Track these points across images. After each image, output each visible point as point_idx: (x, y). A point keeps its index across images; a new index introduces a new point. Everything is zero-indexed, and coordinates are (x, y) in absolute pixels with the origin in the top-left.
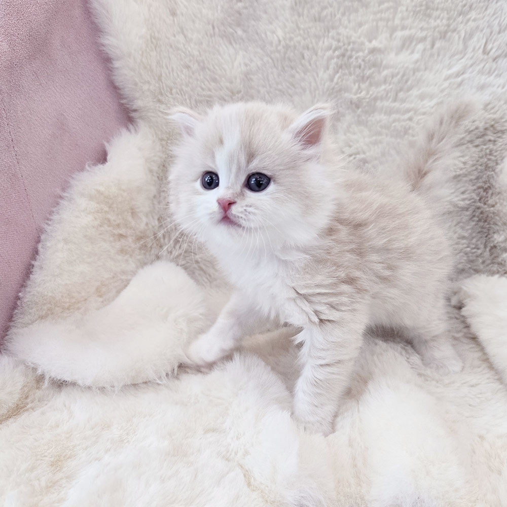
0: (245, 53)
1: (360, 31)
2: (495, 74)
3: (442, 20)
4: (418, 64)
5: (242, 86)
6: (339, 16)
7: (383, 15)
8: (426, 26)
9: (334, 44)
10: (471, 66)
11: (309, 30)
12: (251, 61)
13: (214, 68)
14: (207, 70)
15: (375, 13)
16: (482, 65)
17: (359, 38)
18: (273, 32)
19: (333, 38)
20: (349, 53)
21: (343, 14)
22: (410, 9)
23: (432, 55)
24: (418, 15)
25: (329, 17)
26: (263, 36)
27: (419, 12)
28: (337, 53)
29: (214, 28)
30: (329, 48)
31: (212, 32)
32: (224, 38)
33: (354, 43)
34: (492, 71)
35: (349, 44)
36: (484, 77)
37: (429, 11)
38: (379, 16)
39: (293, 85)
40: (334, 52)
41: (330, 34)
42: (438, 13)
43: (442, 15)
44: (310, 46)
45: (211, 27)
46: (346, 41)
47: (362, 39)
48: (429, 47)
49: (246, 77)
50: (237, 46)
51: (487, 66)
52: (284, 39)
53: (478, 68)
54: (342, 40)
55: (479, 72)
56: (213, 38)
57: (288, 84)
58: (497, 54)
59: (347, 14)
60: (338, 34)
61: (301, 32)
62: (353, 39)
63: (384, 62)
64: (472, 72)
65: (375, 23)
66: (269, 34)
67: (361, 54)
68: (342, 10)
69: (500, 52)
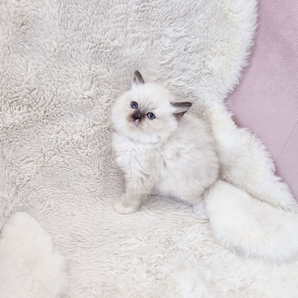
0: (33, 60)
1: (106, 35)
2: (191, 62)
3: (157, 27)
4: (145, 54)
5: (35, 84)
6: (90, 25)
7: (120, 23)
8: (148, 30)
9: (91, 45)
10: (177, 56)
11: (73, 38)
12: (39, 65)
13: (15, 76)
14: (11, 80)
15: (114, 23)
16: (183, 57)
17: (106, 39)
18: (50, 44)
19: (89, 41)
20: (101, 50)
21: (93, 24)
22: (136, 19)
23: (152, 49)
24: (142, 23)
25: (84, 27)
26: (43, 47)
27: (143, 21)
28: (93, 50)
29: (9, 48)
30: (88, 48)
31: (8, 51)
32: (17, 53)
33: (103, 43)
34: (189, 61)
35: (100, 44)
36: (185, 64)
37: (148, 20)
38: (117, 24)
39: (68, 76)
40: (91, 50)
41: (87, 38)
42: (154, 22)
43: (157, 24)
44: (76, 48)
45: (7, 48)
46: (98, 43)
47: (108, 40)
48: (150, 44)
49: (37, 77)
50: (27, 57)
51: (186, 57)
52: (58, 47)
53: (181, 58)
54: (95, 42)
55: (182, 61)
56: (10, 56)
57: (65, 77)
58: (192, 51)
59: (95, 23)
60: (92, 38)
61: (68, 40)
62: (102, 41)
63: (124, 55)
64: (177, 60)
65: (115, 29)
66: (47, 45)
67: (108, 50)
68: (92, 20)
69: (194, 49)
